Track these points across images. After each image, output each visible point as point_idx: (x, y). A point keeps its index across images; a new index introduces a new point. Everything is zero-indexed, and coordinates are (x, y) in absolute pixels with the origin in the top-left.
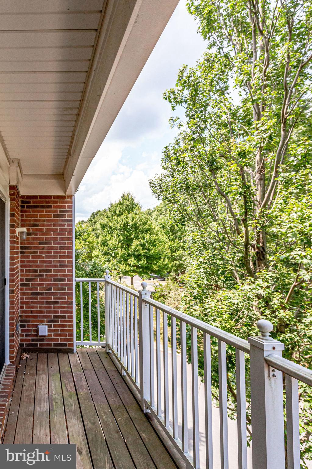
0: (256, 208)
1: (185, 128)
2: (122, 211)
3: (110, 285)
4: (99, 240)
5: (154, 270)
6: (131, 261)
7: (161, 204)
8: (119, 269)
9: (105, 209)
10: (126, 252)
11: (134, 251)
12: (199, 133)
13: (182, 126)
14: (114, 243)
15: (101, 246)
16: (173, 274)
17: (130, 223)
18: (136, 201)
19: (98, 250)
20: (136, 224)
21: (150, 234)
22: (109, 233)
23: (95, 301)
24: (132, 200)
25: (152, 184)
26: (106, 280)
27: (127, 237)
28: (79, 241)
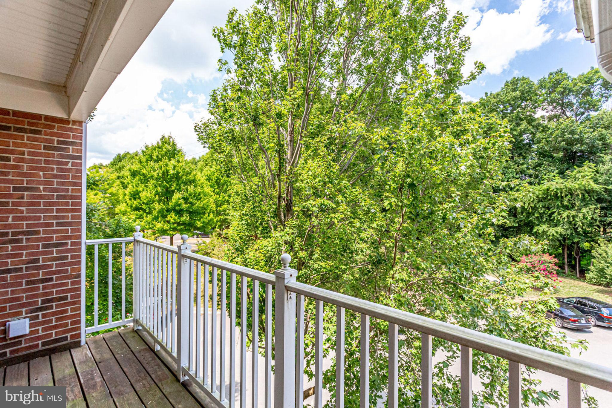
0: (287, 165)
1: (233, 75)
2: (160, 157)
3: (142, 244)
4: (127, 191)
5: (198, 226)
6: (171, 217)
7: (207, 154)
8: (155, 228)
9: (137, 152)
10: (164, 207)
11: (175, 206)
12: (246, 85)
13: (230, 72)
14: (149, 195)
15: (130, 199)
16: (217, 230)
17: (171, 172)
18: (178, 146)
19: (125, 205)
20: (178, 173)
21: (195, 187)
22: (141, 183)
23: (118, 272)
24: (174, 145)
25: (197, 129)
26: (136, 238)
27: (167, 189)
28: (94, 192)
